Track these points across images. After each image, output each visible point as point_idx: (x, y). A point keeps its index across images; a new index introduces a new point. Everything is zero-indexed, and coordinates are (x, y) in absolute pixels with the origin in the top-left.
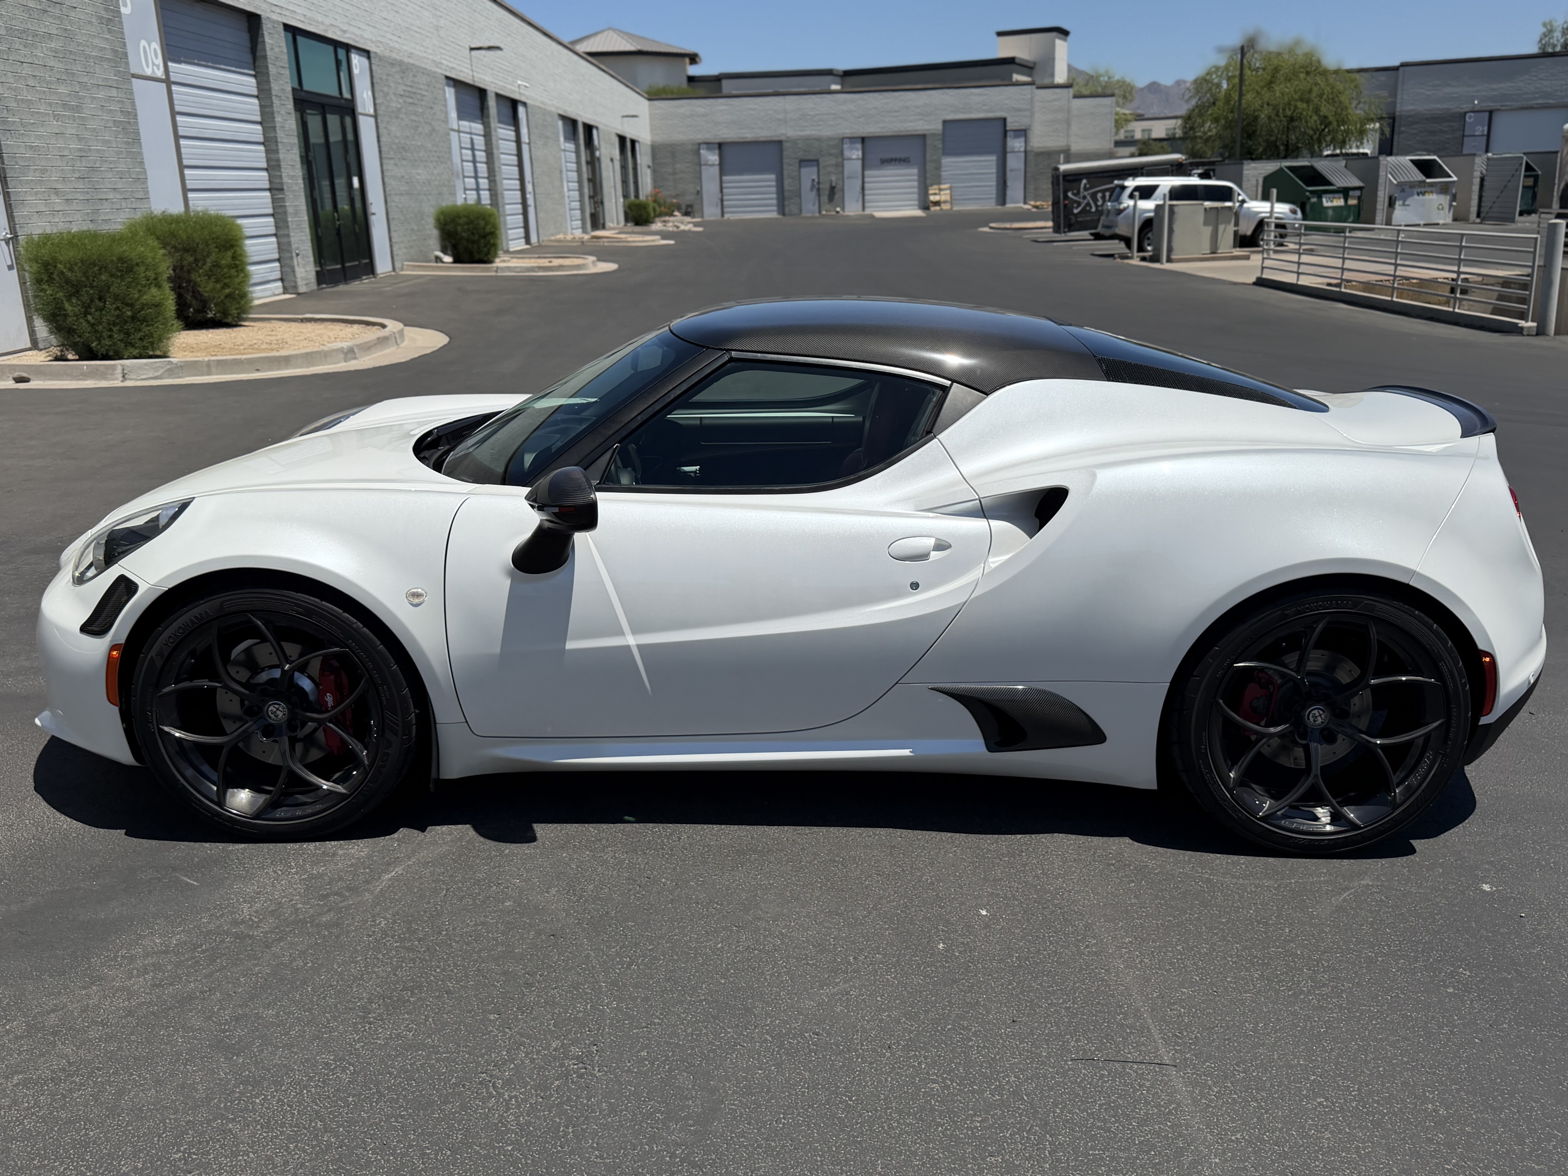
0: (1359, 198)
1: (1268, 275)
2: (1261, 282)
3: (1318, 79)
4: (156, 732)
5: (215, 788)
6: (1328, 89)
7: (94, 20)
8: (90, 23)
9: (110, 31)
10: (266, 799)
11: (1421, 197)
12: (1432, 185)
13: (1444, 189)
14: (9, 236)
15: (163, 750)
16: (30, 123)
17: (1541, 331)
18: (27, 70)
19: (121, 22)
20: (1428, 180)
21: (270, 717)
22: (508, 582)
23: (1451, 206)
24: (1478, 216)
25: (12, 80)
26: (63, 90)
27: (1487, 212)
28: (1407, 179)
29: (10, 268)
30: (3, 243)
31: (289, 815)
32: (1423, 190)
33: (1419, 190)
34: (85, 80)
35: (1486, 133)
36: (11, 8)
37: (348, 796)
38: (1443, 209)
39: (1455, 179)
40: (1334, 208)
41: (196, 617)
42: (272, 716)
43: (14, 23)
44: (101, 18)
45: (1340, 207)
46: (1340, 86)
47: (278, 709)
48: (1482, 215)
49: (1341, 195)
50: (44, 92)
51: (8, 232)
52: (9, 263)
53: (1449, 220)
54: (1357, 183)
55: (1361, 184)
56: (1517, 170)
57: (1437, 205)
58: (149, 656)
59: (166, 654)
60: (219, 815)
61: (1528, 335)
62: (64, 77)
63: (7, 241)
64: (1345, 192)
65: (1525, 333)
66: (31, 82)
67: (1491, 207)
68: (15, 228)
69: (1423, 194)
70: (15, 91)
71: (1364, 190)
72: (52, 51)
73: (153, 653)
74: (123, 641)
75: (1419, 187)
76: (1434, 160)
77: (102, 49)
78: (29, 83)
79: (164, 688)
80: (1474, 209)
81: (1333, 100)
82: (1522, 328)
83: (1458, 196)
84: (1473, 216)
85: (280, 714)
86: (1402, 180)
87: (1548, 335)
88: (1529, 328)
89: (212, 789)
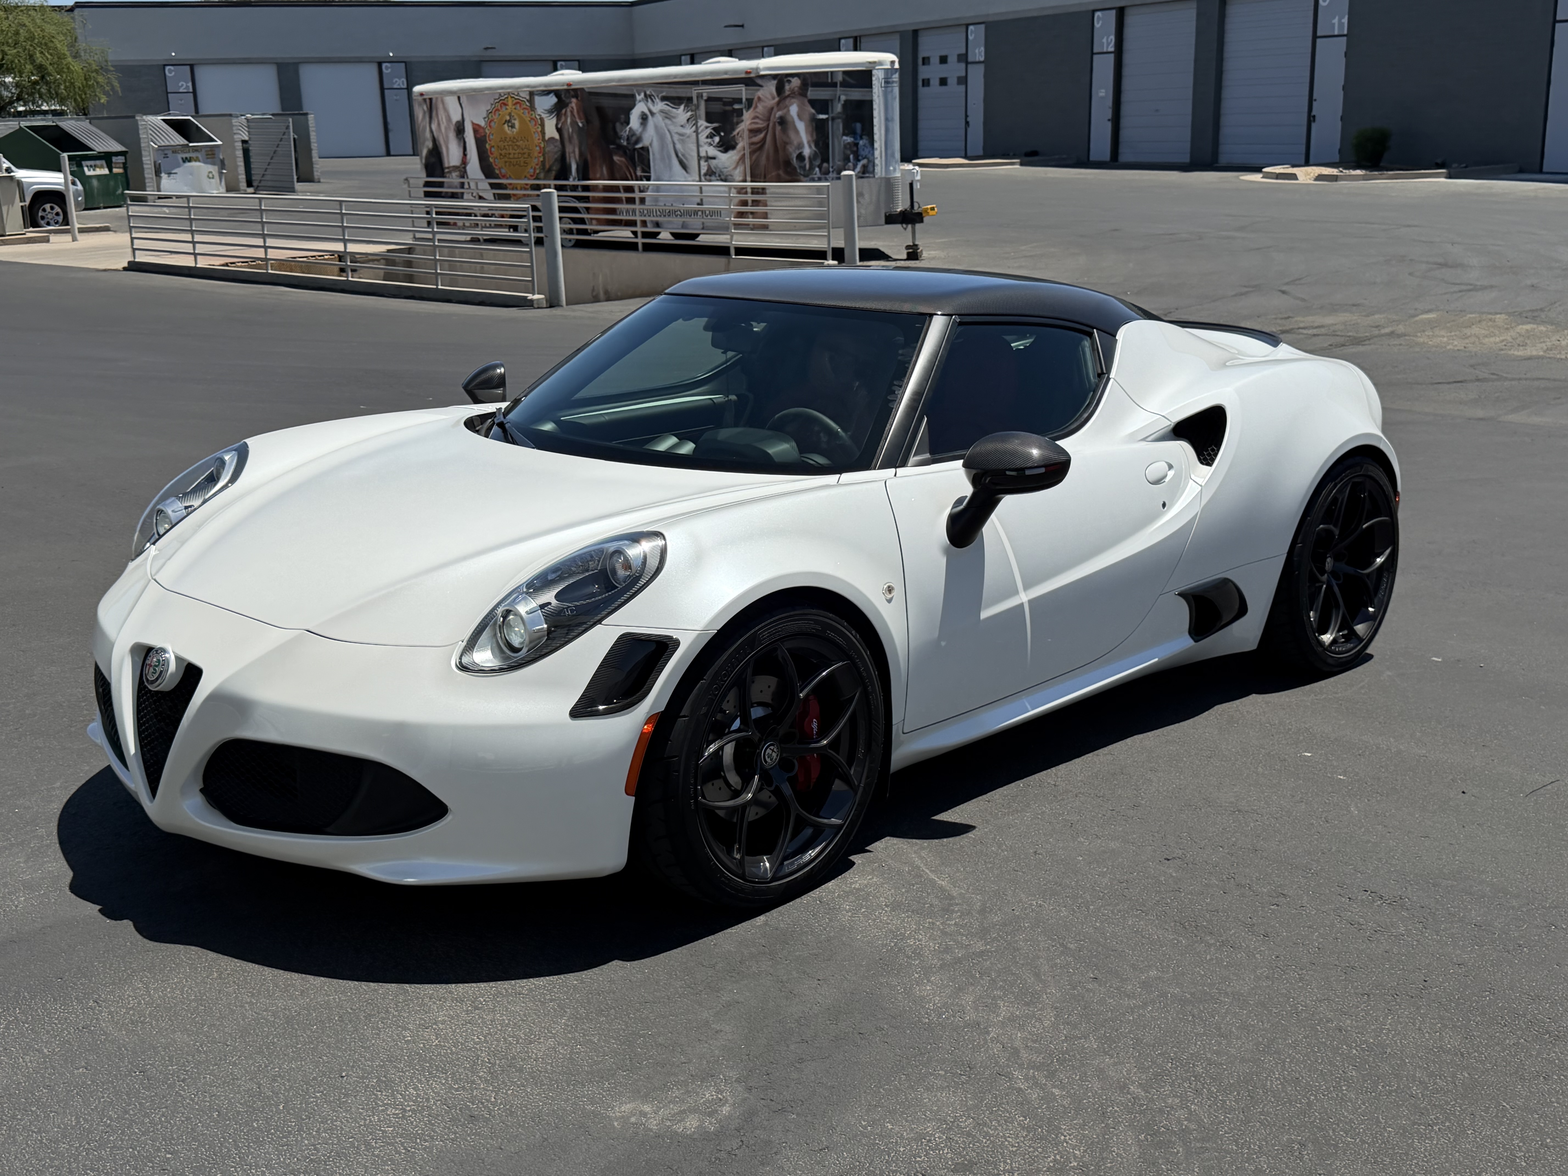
0: (125, 166)
1: (142, 258)
2: (134, 267)
3: (25, 19)
6: (37, 32)
11: (188, 164)
12: (196, 149)
13: (211, 155)
17: (553, 303)
20: (191, 144)
23: (221, 174)
24: (249, 184)
27: (260, 181)
28: (168, 143)
32: (188, 155)
33: (184, 156)
35: (191, 90)
38: (213, 178)
39: (220, 143)
40: (98, 177)
45: (105, 175)
46: (50, 29)
48: (255, 184)
49: (103, 162)
53: (223, 189)
54: (119, 148)
55: (123, 149)
56: (284, 134)
57: (206, 174)
61: (538, 308)
64: (107, 157)
65: (536, 306)
67: (263, 175)
69: (189, 160)
71: (128, 156)
75: (183, 152)
76: (189, 120)
80: (242, 177)
81: (46, 44)
82: (532, 301)
83: (226, 162)
84: (243, 184)
86: (163, 144)
87: (562, 306)
88: (538, 300)
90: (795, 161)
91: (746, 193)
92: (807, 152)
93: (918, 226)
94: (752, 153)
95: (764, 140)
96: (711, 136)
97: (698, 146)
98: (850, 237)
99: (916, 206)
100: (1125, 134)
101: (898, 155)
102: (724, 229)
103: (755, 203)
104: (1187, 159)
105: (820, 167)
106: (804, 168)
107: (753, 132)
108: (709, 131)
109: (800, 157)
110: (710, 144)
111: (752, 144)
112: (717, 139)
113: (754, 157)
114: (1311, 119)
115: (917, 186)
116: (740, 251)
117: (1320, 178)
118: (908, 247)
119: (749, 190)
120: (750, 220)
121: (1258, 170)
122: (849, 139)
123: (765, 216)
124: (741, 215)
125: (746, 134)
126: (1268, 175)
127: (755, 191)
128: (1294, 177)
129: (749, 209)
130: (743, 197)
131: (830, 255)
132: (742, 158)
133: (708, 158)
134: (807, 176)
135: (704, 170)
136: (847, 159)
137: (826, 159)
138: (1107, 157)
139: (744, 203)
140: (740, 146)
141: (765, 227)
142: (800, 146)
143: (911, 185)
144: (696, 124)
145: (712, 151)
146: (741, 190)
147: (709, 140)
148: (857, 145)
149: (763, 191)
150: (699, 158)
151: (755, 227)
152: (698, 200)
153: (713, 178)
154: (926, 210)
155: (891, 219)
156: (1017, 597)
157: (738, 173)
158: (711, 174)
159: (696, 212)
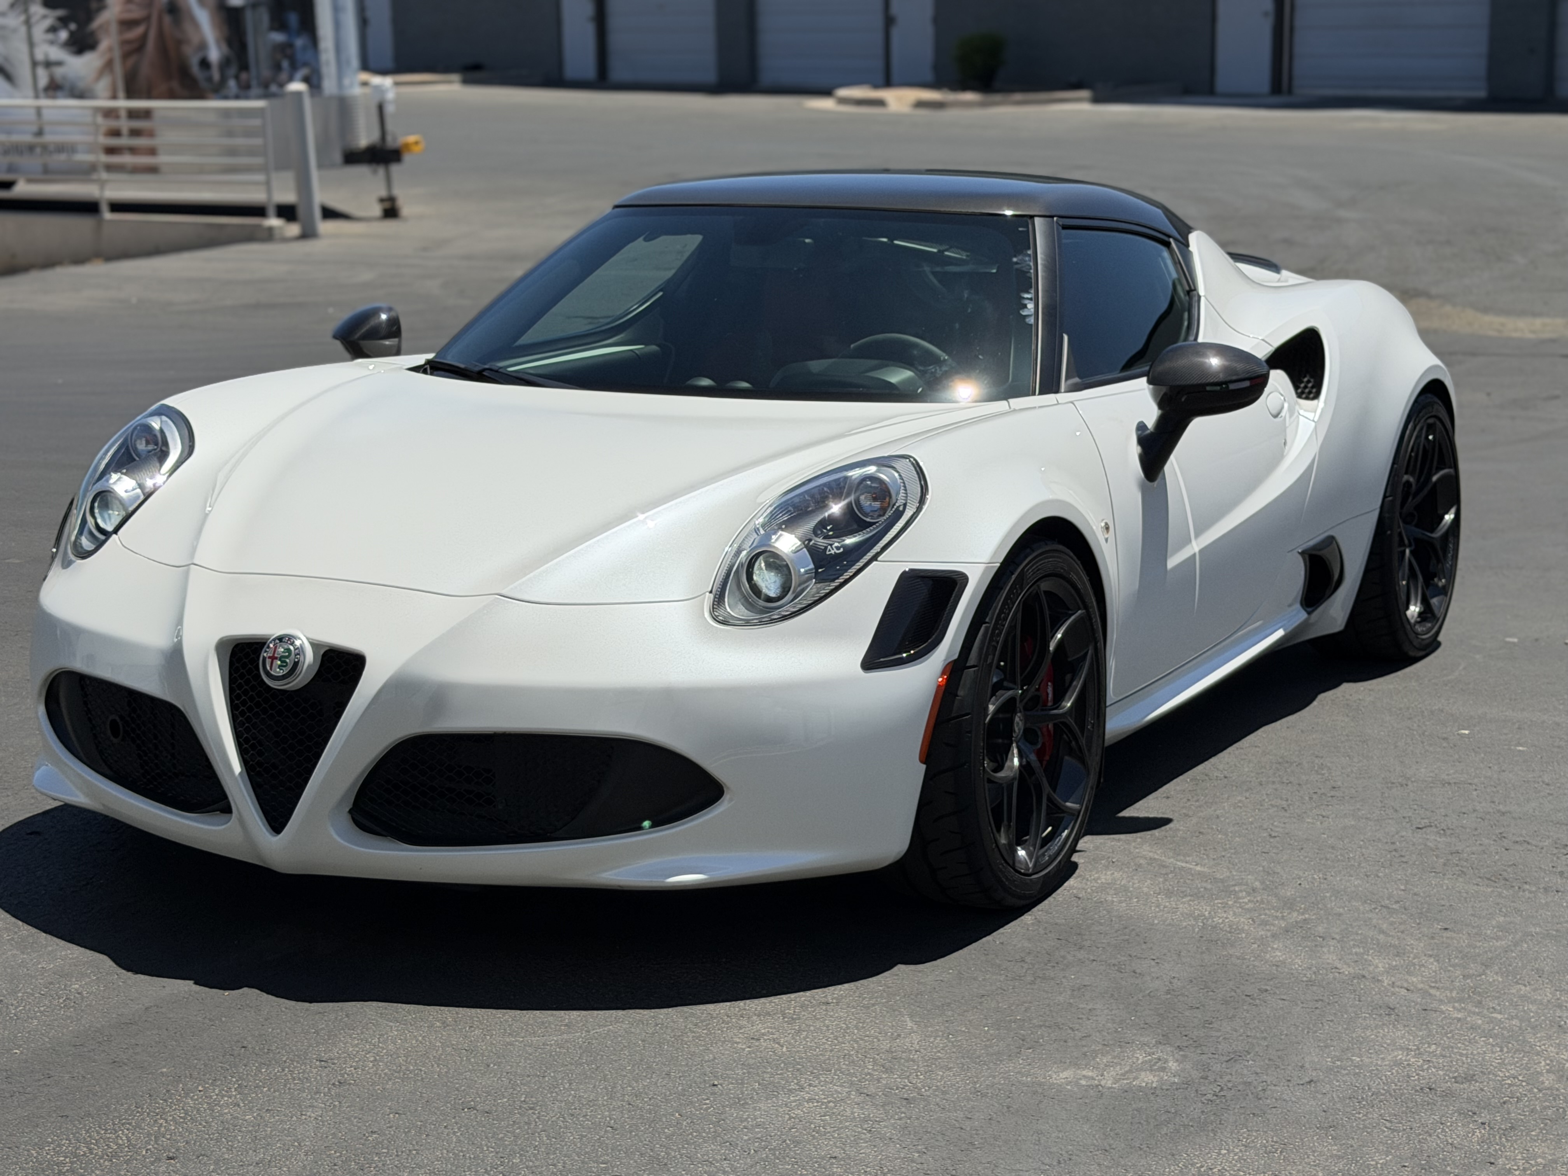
37: (1079, 812)
41: (1010, 599)
74: (956, 656)
90: (195, 69)
91: (117, 117)
92: (214, 55)
93: (395, 168)
94: (126, 56)
95: (144, 37)
96: (53, 29)
97: (31, 44)
98: (304, 185)
99: (389, 139)
100: (617, 39)
101: (355, 62)
102: (86, 172)
103: (135, 133)
104: (711, 76)
105: (237, 77)
106: (210, 79)
107: (127, 24)
108: (48, 23)
109: (205, 64)
110: (52, 43)
111: (124, 43)
112: (64, 35)
113: (131, 61)
114: (889, 21)
115: (390, 109)
116: (118, 207)
117: (920, 104)
118: (382, 200)
119: (123, 114)
120: (127, 159)
121: (827, 92)
122: (278, 37)
123: (152, 151)
124: (111, 151)
125: (114, 28)
126: (843, 101)
127: (133, 114)
128: (880, 103)
129: (124, 141)
130: (113, 124)
131: (271, 211)
132: (109, 65)
133: (48, 64)
134: (218, 90)
135: (43, 81)
136: (278, 67)
137: (244, 66)
138: (590, 71)
139: (116, 133)
140: (104, 44)
141: (153, 170)
142: (203, 46)
143: (381, 108)
144: (26, 11)
145: (56, 53)
146: (110, 113)
147: (50, 36)
148: (290, 45)
149: (147, 114)
150: (34, 64)
151: (136, 170)
152: (34, 128)
153: (59, 93)
154: (407, 146)
155: (352, 157)
156: (1188, 547)
157: (103, 86)
158: (54, 88)
159: (31, 148)
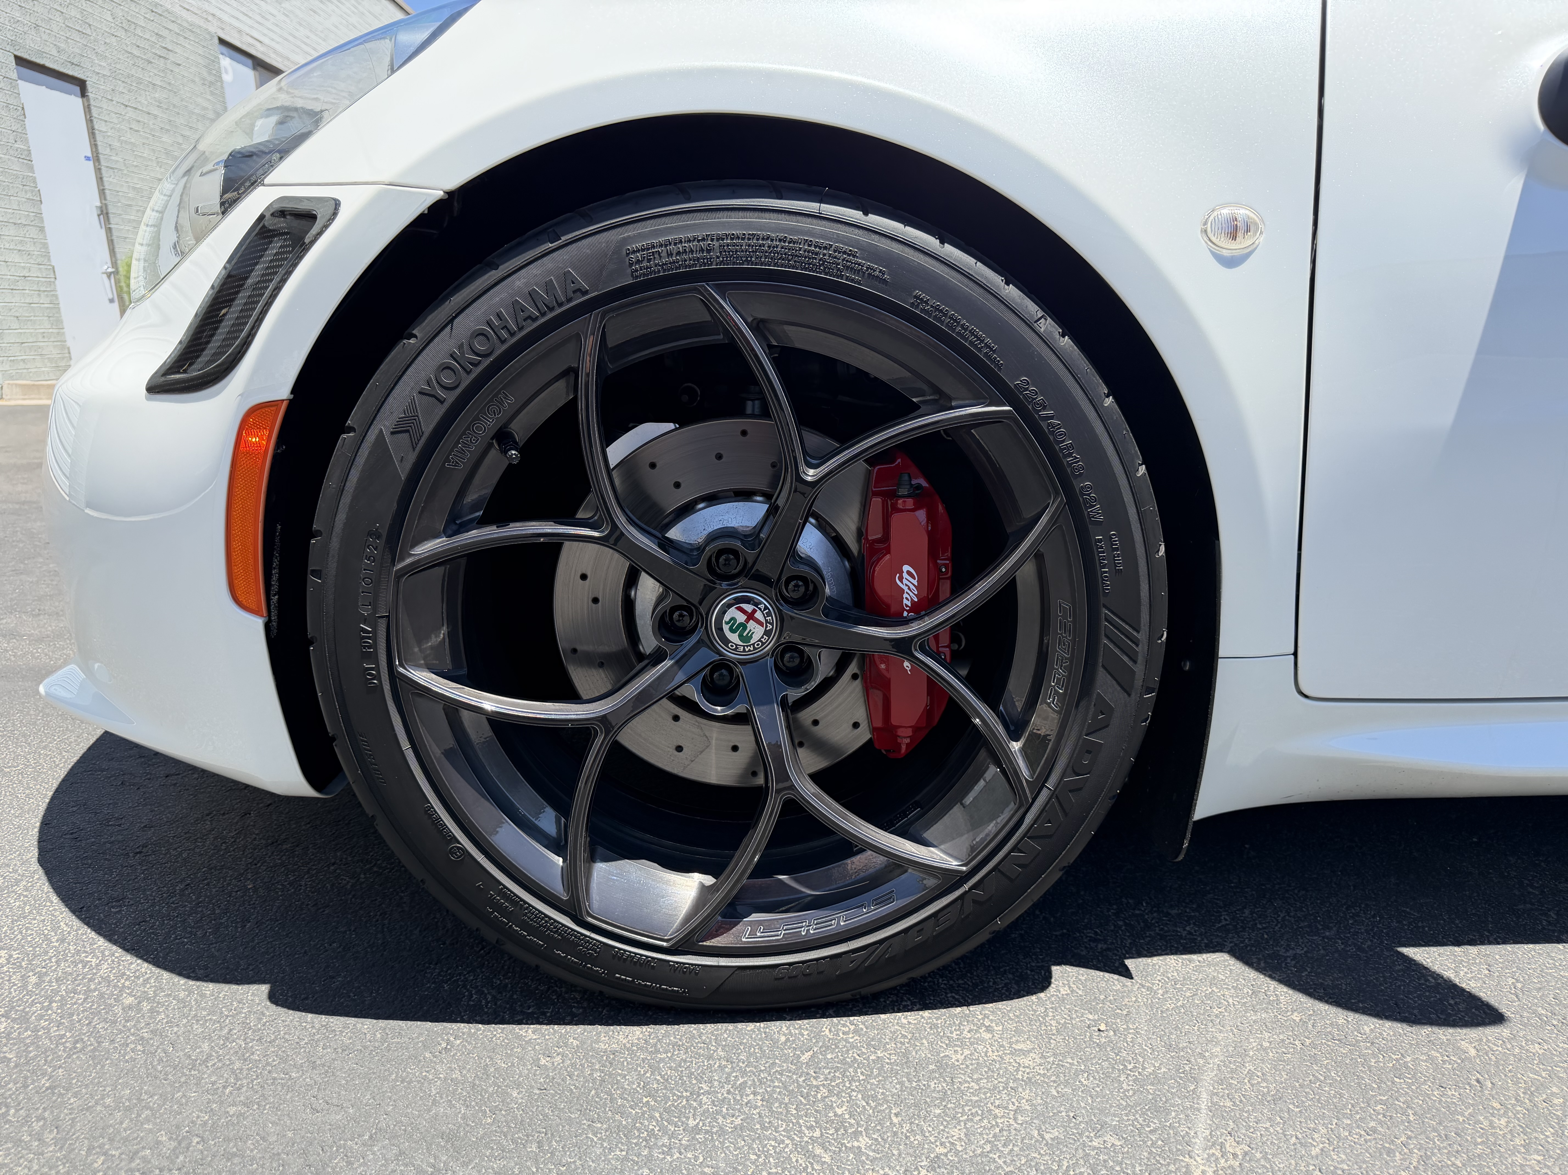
4: (387, 687)
5: (560, 861)
7: (197, 79)
8: (193, 81)
9: (212, 93)
10: (704, 890)
14: (110, 270)
15: (405, 745)
16: (133, 165)
18: (131, 113)
19: (222, 87)
21: (726, 641)
22: (1514, 185)
25: (116, 121)
26: (166, 138)
29: (111, 301)
30: (105, 276)
31: (779, 936)
34: (187, 133)
36: (115, 52)
37: (964, 878)
41: (532, 294)
42: (734, 638)
43: (118, 66)
44: (204, 79)
47: (751, 616)
50: (148, 138)
51: (111, 266)
52: (111, 296)
58: (372, 436)
59: (428, 428)
60: (567, 939)
62: (167, 127)
63: (109, 275)
66: (135, 126)
68: (116, 263)
70: (118, 131)
72: (156, 101)
73: (384, 424)
74: (283, 391)
77: (205, 109)
78: (133, 127)
79: (416, 543)
85: (757, 632)
89: (555, 864)
